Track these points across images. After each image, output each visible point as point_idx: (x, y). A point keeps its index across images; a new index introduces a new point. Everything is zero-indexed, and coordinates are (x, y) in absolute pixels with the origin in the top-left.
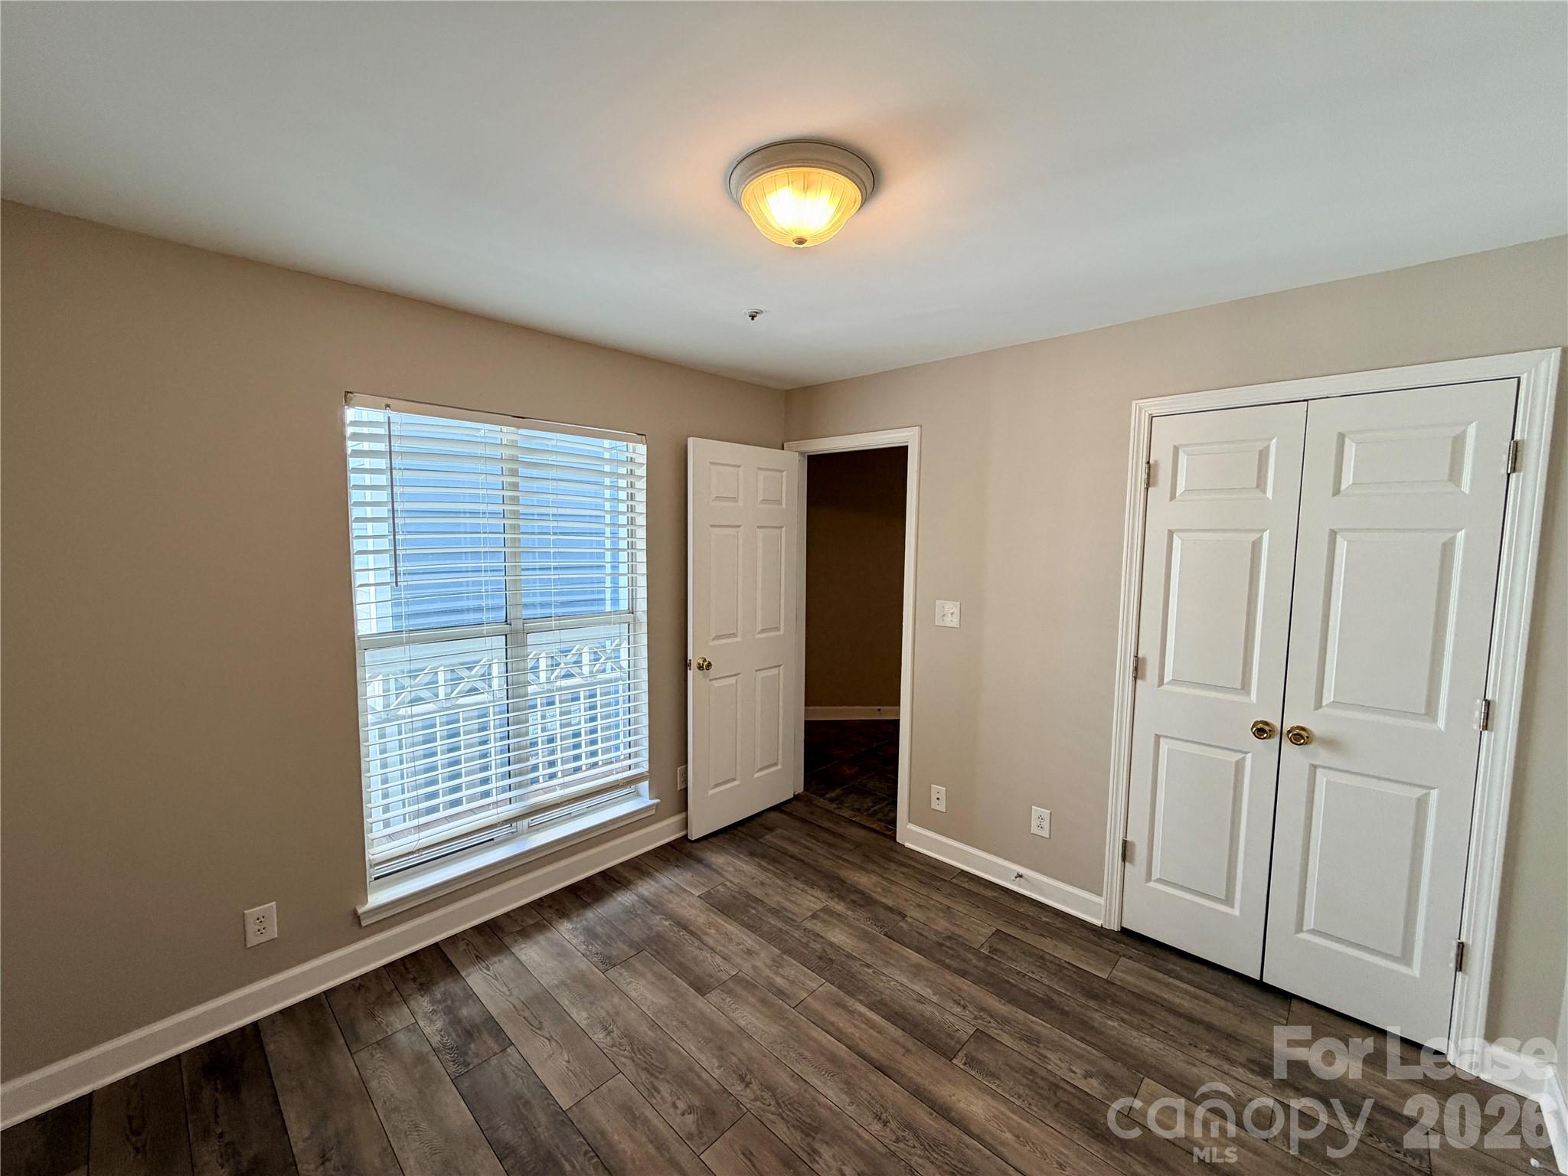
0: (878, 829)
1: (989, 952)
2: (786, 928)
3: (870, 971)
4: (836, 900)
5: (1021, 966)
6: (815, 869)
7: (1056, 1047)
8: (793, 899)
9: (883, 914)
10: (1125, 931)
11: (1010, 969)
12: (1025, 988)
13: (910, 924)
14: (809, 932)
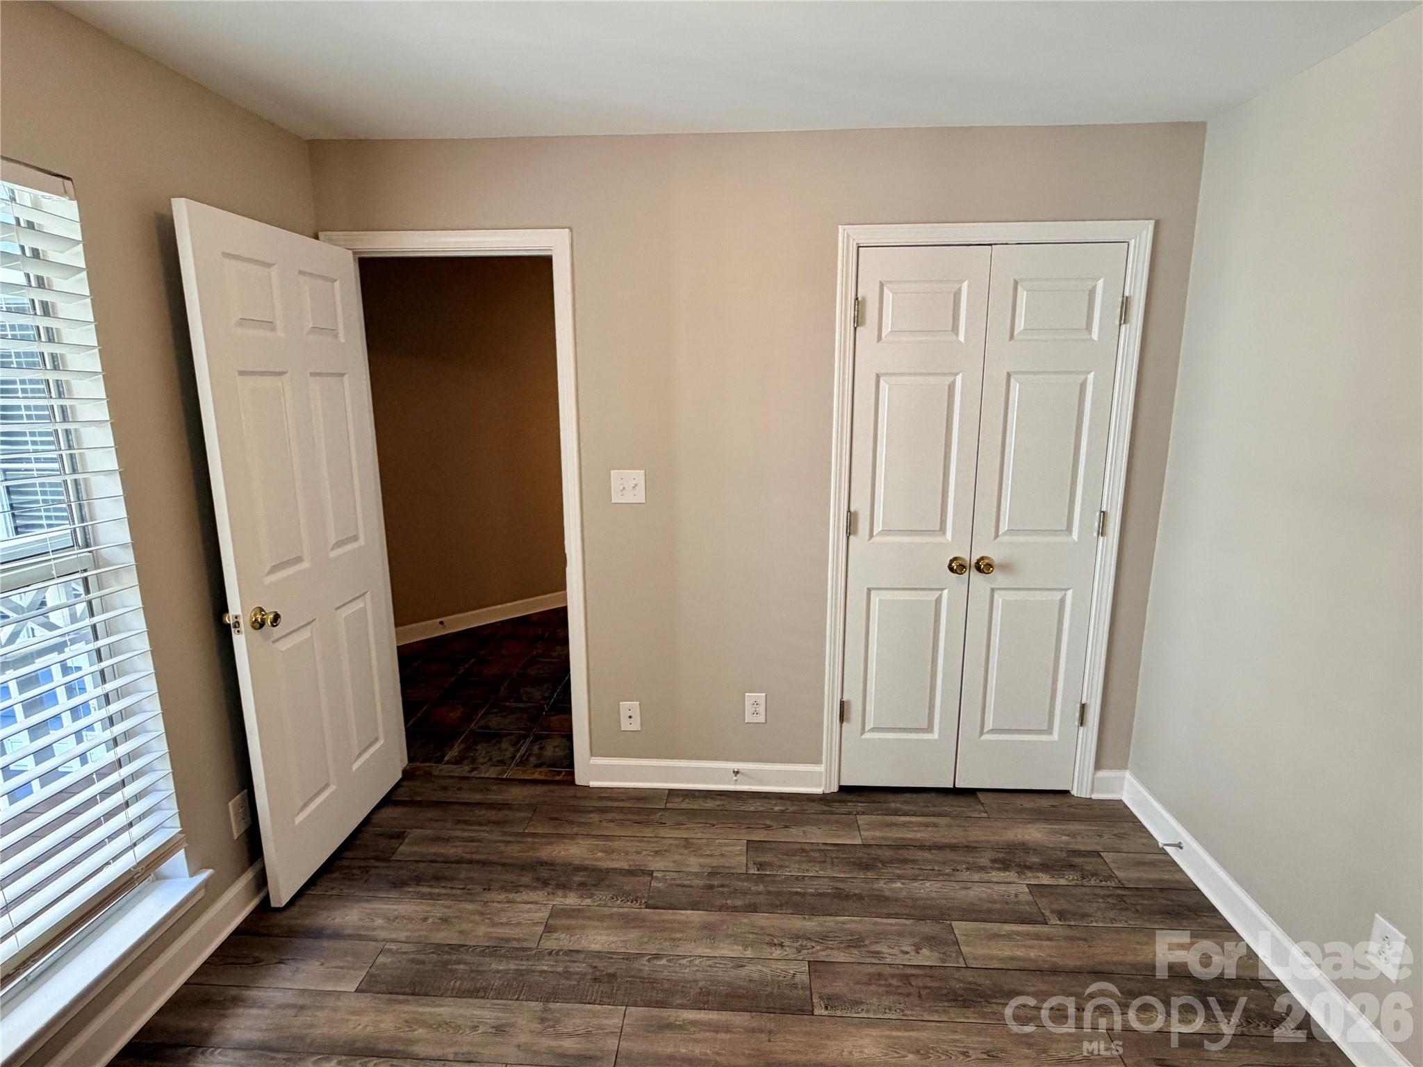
0: (542, 777)
1: (758, 870)
2: (524, 965)
3: (664, 962)
4: (560, 893)
5: (793, 870)
6: (503, 865)
7: (879, 936)
8: (504, 920)
9: (629, 884)
10: (844, 789)
11: (787, 878)
12: (813, 891)
13: (663, 879)
14: (557, 954)
